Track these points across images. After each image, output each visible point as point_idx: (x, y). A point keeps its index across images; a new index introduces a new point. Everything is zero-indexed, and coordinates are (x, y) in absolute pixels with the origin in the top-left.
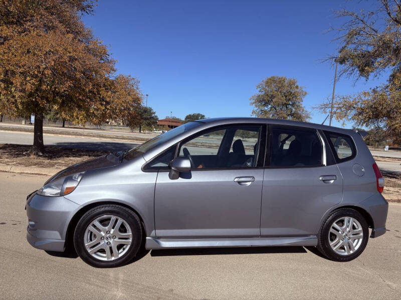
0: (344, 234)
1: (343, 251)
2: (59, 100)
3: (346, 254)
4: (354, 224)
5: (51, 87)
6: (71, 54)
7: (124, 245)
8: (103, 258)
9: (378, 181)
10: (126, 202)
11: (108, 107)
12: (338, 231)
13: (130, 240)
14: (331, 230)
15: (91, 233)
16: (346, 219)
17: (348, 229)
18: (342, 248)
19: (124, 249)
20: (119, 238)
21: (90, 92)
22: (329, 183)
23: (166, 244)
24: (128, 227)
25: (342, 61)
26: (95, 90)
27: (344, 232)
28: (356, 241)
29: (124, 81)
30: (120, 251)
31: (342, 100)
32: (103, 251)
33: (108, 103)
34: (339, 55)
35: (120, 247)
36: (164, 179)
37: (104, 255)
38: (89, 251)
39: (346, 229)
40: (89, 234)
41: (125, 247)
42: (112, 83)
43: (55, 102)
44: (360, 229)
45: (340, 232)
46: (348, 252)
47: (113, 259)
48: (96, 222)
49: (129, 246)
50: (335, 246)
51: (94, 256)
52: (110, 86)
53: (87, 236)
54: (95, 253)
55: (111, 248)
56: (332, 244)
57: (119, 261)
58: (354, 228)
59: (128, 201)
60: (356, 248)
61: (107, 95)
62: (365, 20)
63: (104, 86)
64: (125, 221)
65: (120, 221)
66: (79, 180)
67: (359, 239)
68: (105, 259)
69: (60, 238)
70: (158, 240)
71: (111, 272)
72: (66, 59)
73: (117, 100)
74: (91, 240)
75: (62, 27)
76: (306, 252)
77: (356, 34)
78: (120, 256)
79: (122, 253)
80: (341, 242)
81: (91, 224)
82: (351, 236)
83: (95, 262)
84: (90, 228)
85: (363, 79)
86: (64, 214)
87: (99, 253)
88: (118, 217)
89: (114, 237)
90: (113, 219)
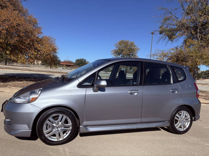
0: (182, 120)
2: (9, 48)
3: (182, 130)
4: (186, 114)
5: (5, 41)
6: (18, 22)
7: (67, 131)
8: (55, 139)
9: (197, 92)
10: (68, 106)
11: (39, 53)
12: (179, 118)
13: (71, 128)
14: (176, 118)
15: (47, 124)
16: (182, 112)
17: (183, 117)
18: (181, 127)
19: (67, 134)
20: (64, 127)
21: (28, 44)
22: (175, 93)
23: (92, 129)
24: (69, 120)
25: (161, 33)
26: (31, 43)
27: (181, 119)
30: (64, 135)
31: (161, 52)
32: (54, 135)
33: (39, 51)
34: (160, 30)
35: (64, 132)
36: (90, 92)
37: (55, 138)
38: (46, 136)
40: (46, 125)
41: (67, 132)
43: (7, 49)
44: (189, 117)
45: (180, 119)
46: (184, 129)
47: (61, 139)
48: (51, 119)
49: (70, 131)
50: (177, 126)
52: (40, 41)
53: (45, 127)
54: (50, 137)
55: (59, 133)
56: (176, 125)
57: (64, 141)
58: (186, 116)
59: (69, 105)
60: (187, 127)
61: (39, 46)
63: (37, 41)
64: (67, 117)
65: (65, 117)
66: (39, 93)
67: (188, 122)
68: (56, 140)
69: (28, 128)
70: (86, 127)
71: (60, 147)
72: (15, 24)
73: (43, 49)
74: (47, 129)
76: (161, 130)
78: (65, 137)
79: (66, 136)
80: (180, 124)
81: (48, 119)
82: (185, 121)
84: (47, 122)
85: (170, 42)
86: (31, 114)
87: (52, 137)
88: (63, 115)
89: (61, 126)
90: (61, 116)
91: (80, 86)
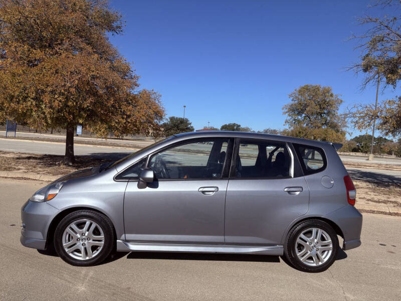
0: (312, 245)
1: (312, 262)
2: (84, 114)
3: (315, 265)
4: (323, 235)
5: (77, 103)
6: (93, 74)
8: (79, 257)
9: (348, 194)
10: (102, 210)
11: (129, 120)
12: (306, 242)
13: (103, 242)
14: (299, 241)
15: (69, 235)
16: (314, 230)
17: (316, 240)
18: (311, 258)
19: (97, 250)
20: (93, 240)
21: (113, 106)
22: (295, 194)
23: (134, 247)
24: (101, 230)
25: (366, 69)
26: (117, 105)
27: (311, 243)
28: (326, 252)
29: (146, 96)
30: (94, 252)
32: (78, 251)
33: (129, 116)
35: (94, 248)
36: (132, 188)
37: (80, 255)
38: (67, 251)
39: (313, 240)
40: (67, 236)
41: (98, 248)
42: (134, 97)
43: (81, 116)
44: (330, 240)
45: (308, 243)
46: (317, 263)
47: (87, 258)
48: (73, 225)
49: (102, 247)
50: (303, 256)
51: (71, 255)
52: (132, 101)
53: (65, 237)
54: (72, 253)
55: (85, 249)
56: (298, 254)
57: (92, 261)
58: (323, 239)
60: (326, 260)
61: (128, 109)
62: (389, 26)
63: (127, 101)
64: (99, 226)
65: (94, 225)
66: (60, 188)
67: (329, 251)
68: (81, 259)
69: (42, 238)
70: (127, 243)
71: (84, 270)
72: (88, 77)
73: (138, 114)
74: (69, 241)
75: (89, 49)
76: (279, 262)
77: (379, 41)
78: (94, 256)
79: (95, 254)
80: (309, 252)
81: (69, 226)
82: (320, 247)
83: (72, 260)
84: (68, 230)
85: (391, 86)
86: (45, 217)
87: (76, 253)
88: (92, 222)
89: (88, 239)
90: (88, 223)
91: (119, 178)
